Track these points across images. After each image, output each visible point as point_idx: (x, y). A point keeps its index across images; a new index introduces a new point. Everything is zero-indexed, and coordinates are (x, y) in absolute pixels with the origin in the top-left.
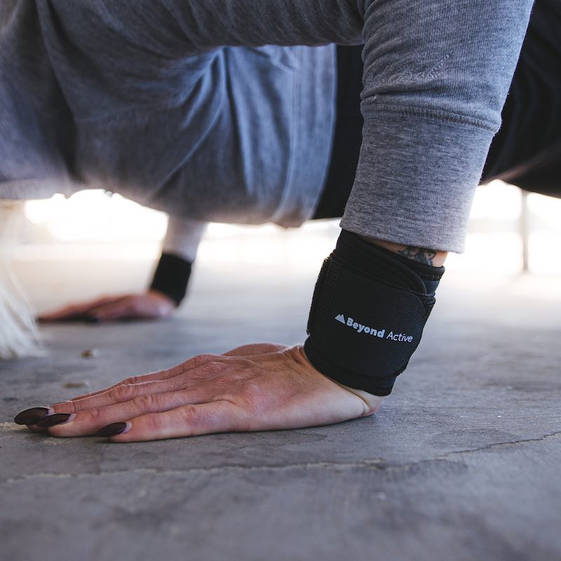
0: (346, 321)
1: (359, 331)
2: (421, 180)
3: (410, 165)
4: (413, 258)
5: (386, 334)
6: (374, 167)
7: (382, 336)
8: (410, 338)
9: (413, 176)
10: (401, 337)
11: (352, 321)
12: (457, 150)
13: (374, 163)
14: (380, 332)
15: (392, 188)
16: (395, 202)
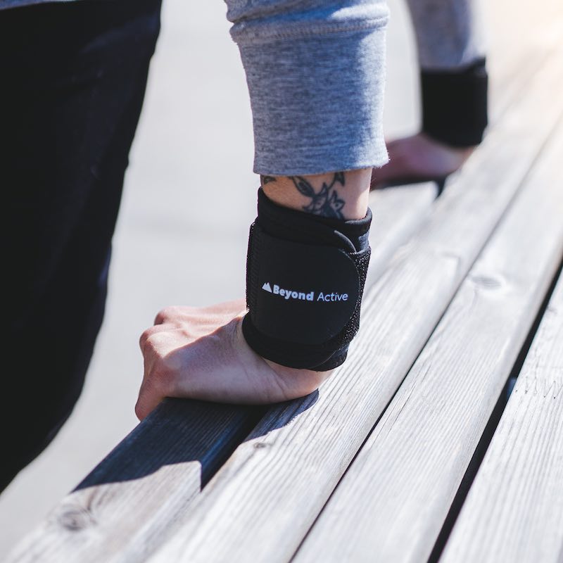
0: (272, 289)
1: (287, 298)
2: (316, 103)
3: (299, 90)
4: (318, 213)
5: (316, 296)
6: (262, 100)
7: (312, 299)
8: (345, 297)
9: (306, 101)
10: (334, 297)
11: (278, 288)
12: (345, 60)
13: (262, 96)
14: (308, 295)
15: (287, 119)
16: (295, 133)
